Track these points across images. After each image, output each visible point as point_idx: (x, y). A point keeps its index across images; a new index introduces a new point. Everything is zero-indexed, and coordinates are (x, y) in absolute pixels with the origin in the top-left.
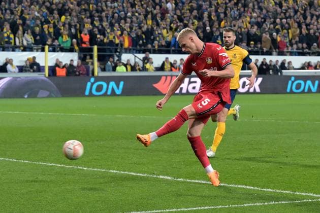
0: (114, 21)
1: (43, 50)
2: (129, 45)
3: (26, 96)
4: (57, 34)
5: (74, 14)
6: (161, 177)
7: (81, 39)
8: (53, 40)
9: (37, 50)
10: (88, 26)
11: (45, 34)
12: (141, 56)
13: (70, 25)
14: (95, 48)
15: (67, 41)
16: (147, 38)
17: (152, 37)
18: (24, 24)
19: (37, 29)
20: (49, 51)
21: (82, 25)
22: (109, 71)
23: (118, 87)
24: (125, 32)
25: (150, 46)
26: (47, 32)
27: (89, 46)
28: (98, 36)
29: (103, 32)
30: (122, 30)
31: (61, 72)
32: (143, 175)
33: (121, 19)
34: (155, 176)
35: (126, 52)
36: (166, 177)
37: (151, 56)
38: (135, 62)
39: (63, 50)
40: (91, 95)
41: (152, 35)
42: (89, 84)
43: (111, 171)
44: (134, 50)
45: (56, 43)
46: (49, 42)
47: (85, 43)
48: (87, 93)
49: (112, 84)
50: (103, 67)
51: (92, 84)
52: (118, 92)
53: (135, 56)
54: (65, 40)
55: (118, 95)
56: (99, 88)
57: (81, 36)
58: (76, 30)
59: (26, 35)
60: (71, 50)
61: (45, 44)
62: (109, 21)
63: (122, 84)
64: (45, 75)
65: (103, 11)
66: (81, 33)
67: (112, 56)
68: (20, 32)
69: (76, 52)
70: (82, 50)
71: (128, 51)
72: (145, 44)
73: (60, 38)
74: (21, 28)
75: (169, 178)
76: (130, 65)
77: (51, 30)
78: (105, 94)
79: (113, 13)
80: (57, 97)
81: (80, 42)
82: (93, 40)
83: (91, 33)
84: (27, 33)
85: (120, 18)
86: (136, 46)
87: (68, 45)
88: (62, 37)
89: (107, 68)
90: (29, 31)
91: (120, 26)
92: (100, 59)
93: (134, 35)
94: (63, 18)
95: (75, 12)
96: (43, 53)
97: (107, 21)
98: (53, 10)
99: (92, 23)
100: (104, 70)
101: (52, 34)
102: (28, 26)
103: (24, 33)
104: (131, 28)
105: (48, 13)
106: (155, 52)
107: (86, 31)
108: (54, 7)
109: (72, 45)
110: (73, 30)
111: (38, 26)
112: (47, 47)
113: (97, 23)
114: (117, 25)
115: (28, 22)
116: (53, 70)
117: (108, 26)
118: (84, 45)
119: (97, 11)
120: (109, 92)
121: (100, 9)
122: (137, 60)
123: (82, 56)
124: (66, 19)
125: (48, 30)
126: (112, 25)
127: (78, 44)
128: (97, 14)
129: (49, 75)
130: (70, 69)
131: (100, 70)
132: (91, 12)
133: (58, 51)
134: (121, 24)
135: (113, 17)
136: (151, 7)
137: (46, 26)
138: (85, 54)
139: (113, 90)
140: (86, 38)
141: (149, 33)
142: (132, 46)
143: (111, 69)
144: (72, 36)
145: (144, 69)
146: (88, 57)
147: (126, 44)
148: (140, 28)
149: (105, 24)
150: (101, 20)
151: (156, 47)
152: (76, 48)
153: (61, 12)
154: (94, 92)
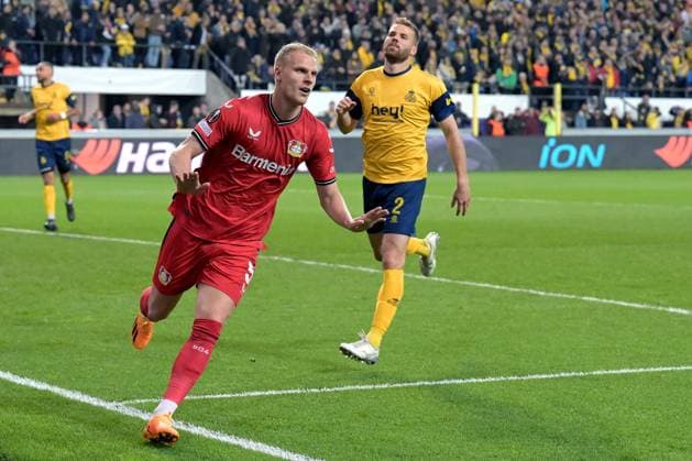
0: (589, 43)
1: (470, 91)
2: (615, 84)
3: (440, 169)
4: (494, 64)
5: (522, 30)
6: (672, 310)
7: (534, 72)
8: (488, 75)
9: (461, 91)
10: (546, 51)
11: (474, 65)
12: (636, 101)
13: (515, 50)
14: (558, 88)
15: (510, 77)
16: (647, 72)
17: (654, 70)
18: (439, 47)
19: (460, 57)
20: (481, 92)
21: (537, 51)
22: (581, 127)
23: (595, 153)
24: (608, 62)
25: (650, 85)
26: (476, 61)
27: (546, 84)
28: (563, 68)
29: (569, 61)
30: (604, 58)
32: (641, 306)
33: (602, 38)
34: (660, 308)
35: (610, 96)
36: (680, 311)
37: (653, 102)
38: (626, 114)
39: (503, 91)
40: (549, 167)
41: (654, 65)
42: (546, 150)
43: (585, 298)
44: (623, 91)
45: (492, 79)
46: (479, 77)
47: (538, 79)
48: (543, 163)
49: (586, 149)
50: (570, 120)
51: (552, 149)
52: (596, 162)
53: (626, 103)
54: (507, 74)
55: (596, 169)
56: (564, 156)
57: (533, 69)
58: (525, 57)
59: (441, 65)
60: (517, 91)
61: (472, 82)
62: (581, 41)
63: (602, 149)
64: (472, 134)
65: (571, 25)
66: (533, 61)
68: (432, 62)
69: (524, 93)
70: (534, 92)
71: (614, 93)
72: (639, 83)
73: (499, 71)
74: (433, 54)
75: (685, 312)
76: (617, 117)
77: (485, 58)
78: (573, 167)
79: (589, 29)
80: (492, 170)
81: (531, 78)
82: (554, 75)
83: (553, 66)
84: (445, 63)
85: (600, 38)
86: (626, 85)
87: (512, 83)
88: (502, 69)
89: (577, 123)
90: (447, 60)
91: (599, 51)
92: (566, 106)
93: (623, 66)
94: (505, 37)
95: (525, 27)
96: (470, 97)
97: (578, 41)
98: (488, 24)
99: (552, 46)
100: (572, 125)
101: (486, 65)
102: (445, 51)
103: (438, 62)
104: (619, 55)
105: (479, 30)
106: (658, 95)
107: (541, 59)
108: (489, 19)
109: (519, 82)
110: (520, 58)
111: (461, 50)
112: (476, 87)
113: (560, 46)
114: (593, 49)
115: (445, 44)
116: (486, 127)
117: (579, 51)
118: (538, 84)
119: (562, 26)
120: (580, 163)
121: (567, 23)
122: (628, 109)
123: (535, 102)
124: (509, 38)
125: (478, 57)
126: (586, 49)
127: (529, 82)
128: (560, 31)
129: (480, 134)
131: (565, 125)
132: (551, 28)
133: (494, 93)
134: (601, 47)
135: (587, 35)
136: (652, 17)
137: (474, 53)
138: (541, 97)
139: (587, 160)
140: (542, 70)
141: (651, 62)
142: (621, 84)
143: (584, 123)
144: (520, 68)
146: (545, 104)
147: (610, 81)
148: (635, 56)
149: (574, 47)
150: (568, 40)
151: (661, 86)
152: (526, 87)
153: (502, 28)
154: (555, 162)
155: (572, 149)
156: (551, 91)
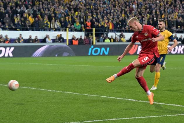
0: (104, 15)
1: (66, 30)
2: (112, 28)
3: (56, 56)
4: (73, 22)
5: (82, 11)
6: (130, 100)
7: (86, 24)
8: (71, 25)
9: (62, 31)
10: (90, 18)
11: (67, 22)
12: (119, 34)
13: (80, 17)
14: (94, 29)
15: (79, 26)
16: (122, 24)
17: (125, 23)
18: (55, 16)
19: (62, 19)
20: (69, 31)
21: (87, 17)
22: (101, 42)
23: (106, 50)
24: (110, 21)
25: (123, 28)
26: (68, 21)
27: (90, 28)
28: (96, 23)
29: (98, 21)
30: (109, 20)
31: (75, 43)
32: (120, 99)
33: (108, 13)
34: (126, 99)
35: (110, 32)
36: (132, 100)
37: (124, 34)
39: (76, 30)
40: (91, 55)
41: (125, 22)
42: (90, 49)
43: (102, 96)
44: (115, 30)
45: (73, 26)
46: (69, 26)
47: (88, 27)
48: (89, 54)
49: (103, 49)
50: (98, 39)
51: (92, 49)
52: (106, 53)
53: (116, 34)
54: (78, 25)
55: (106, 55)
56: (96, 51)
57: (86, 23)
58: (84, 20)
59: (56, 22)
60: (81, 30)
61: (66, 27)
62: (101, 15)
63: (108, 49)
64: (67, 44)
65: (98, 9)
67: (103, 34)
68: (53, 21)
69: (83, 31)
70: (87, 31)
71: (112, 31)
72: (121, 27)
73: (75, 24)
74: (53, 18)
75: (134, 100)
76: (113, 39)
77: (70, 20)
78: (99, 55)
79: (104, 10)
80: (73, 56)
82: (93, 25)
83: (92, 21)
84: (57, 21)
85: (107, 13)
86: (116, 29)
87: (79, 28)
88: (76, 23)
89: (100, 40)
90: (58, 20)
91: (107, 18)
92: (97, 35)
93: (115, 22)
94: (77, 13)
95: (83, 10)
96: (66, 32)
97: (100, 15)
98: (71, 9)
99: (92, 16)
100: (98, 41)
101: (71, 22)
102: (58, 17)
103: (55, 21)
104: (113, 19)
105: (68, 11)
106: (126, 31)
107: (89, 20)
108: (71, 7)
109: (81, 27)
110: (82, 20)
111: (63, 17)
112: (68, 29)
113: (95, 16)
114: (105, 17)
115: (57, 15)
116: (71, 41)
117: (101, 18)
118: (88, 28)
119: (95, 9)
120: (101, 54)
121: (96, 8)
122: (117, 36)
123: (87, 34)
124: (78, 13)
125: (68, 19)
126: (103, 17)
127: (85, 27)
128: (95, 11)
129: (69, 44)
130: (80, 41)
132: (92, 10)
133: (74, 31)
134: (108, 16)
135: (103, 12)
136: (124, 7)
137: (67, 18)
138: (88, 33)
139: (103, 52)
140: (89, 24)
141: (123, 22)
142: (114, 28)
143: (102, 41)
144: (81, 23)
145: (120, 41)
146: (90, 34)
147: (111, 27)
148: (118, 18)
149: (99, 16)
150: (97, 14)
151: (127, 29)
152: (84, 29)
153: (76, 10)
154: (93, 53)
155: (99, 49)
156: (92, 30)
